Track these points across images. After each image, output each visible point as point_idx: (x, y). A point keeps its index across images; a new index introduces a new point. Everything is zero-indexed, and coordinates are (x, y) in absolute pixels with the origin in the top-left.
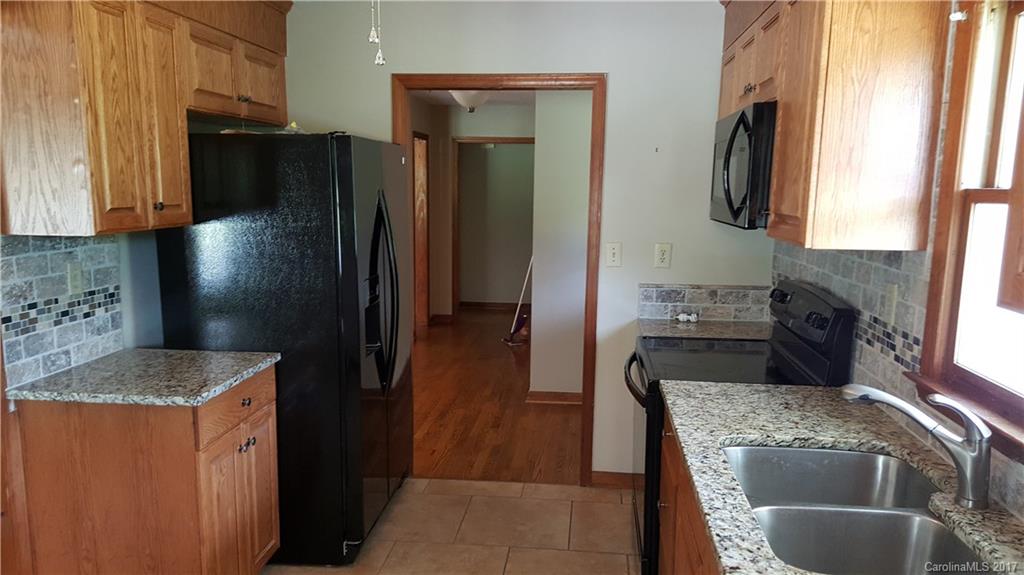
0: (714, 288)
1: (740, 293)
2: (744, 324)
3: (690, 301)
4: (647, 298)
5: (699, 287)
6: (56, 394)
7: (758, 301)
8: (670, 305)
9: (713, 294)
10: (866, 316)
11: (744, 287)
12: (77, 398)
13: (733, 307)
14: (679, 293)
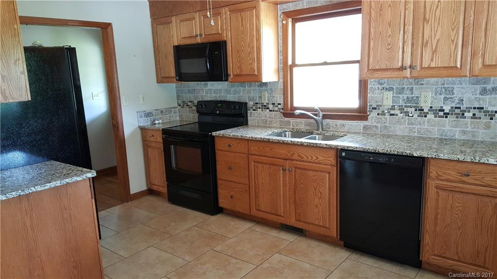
0: (162, 109)
1: (169, 110)
2: (172, 121)
3: (155, 116)
4: (141, 117)
5: (157, 110)
6: (20, 191)
7: (175, 113)
8: (149, 118)
9: (162, 112)
10: (251, 104)
11: (171, 108)
12: (34, 189)
13: (168, 116)
14: (151, 113)
